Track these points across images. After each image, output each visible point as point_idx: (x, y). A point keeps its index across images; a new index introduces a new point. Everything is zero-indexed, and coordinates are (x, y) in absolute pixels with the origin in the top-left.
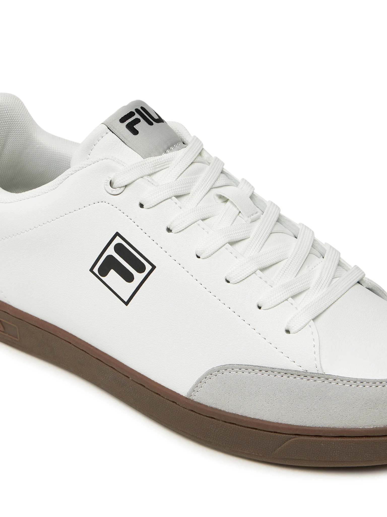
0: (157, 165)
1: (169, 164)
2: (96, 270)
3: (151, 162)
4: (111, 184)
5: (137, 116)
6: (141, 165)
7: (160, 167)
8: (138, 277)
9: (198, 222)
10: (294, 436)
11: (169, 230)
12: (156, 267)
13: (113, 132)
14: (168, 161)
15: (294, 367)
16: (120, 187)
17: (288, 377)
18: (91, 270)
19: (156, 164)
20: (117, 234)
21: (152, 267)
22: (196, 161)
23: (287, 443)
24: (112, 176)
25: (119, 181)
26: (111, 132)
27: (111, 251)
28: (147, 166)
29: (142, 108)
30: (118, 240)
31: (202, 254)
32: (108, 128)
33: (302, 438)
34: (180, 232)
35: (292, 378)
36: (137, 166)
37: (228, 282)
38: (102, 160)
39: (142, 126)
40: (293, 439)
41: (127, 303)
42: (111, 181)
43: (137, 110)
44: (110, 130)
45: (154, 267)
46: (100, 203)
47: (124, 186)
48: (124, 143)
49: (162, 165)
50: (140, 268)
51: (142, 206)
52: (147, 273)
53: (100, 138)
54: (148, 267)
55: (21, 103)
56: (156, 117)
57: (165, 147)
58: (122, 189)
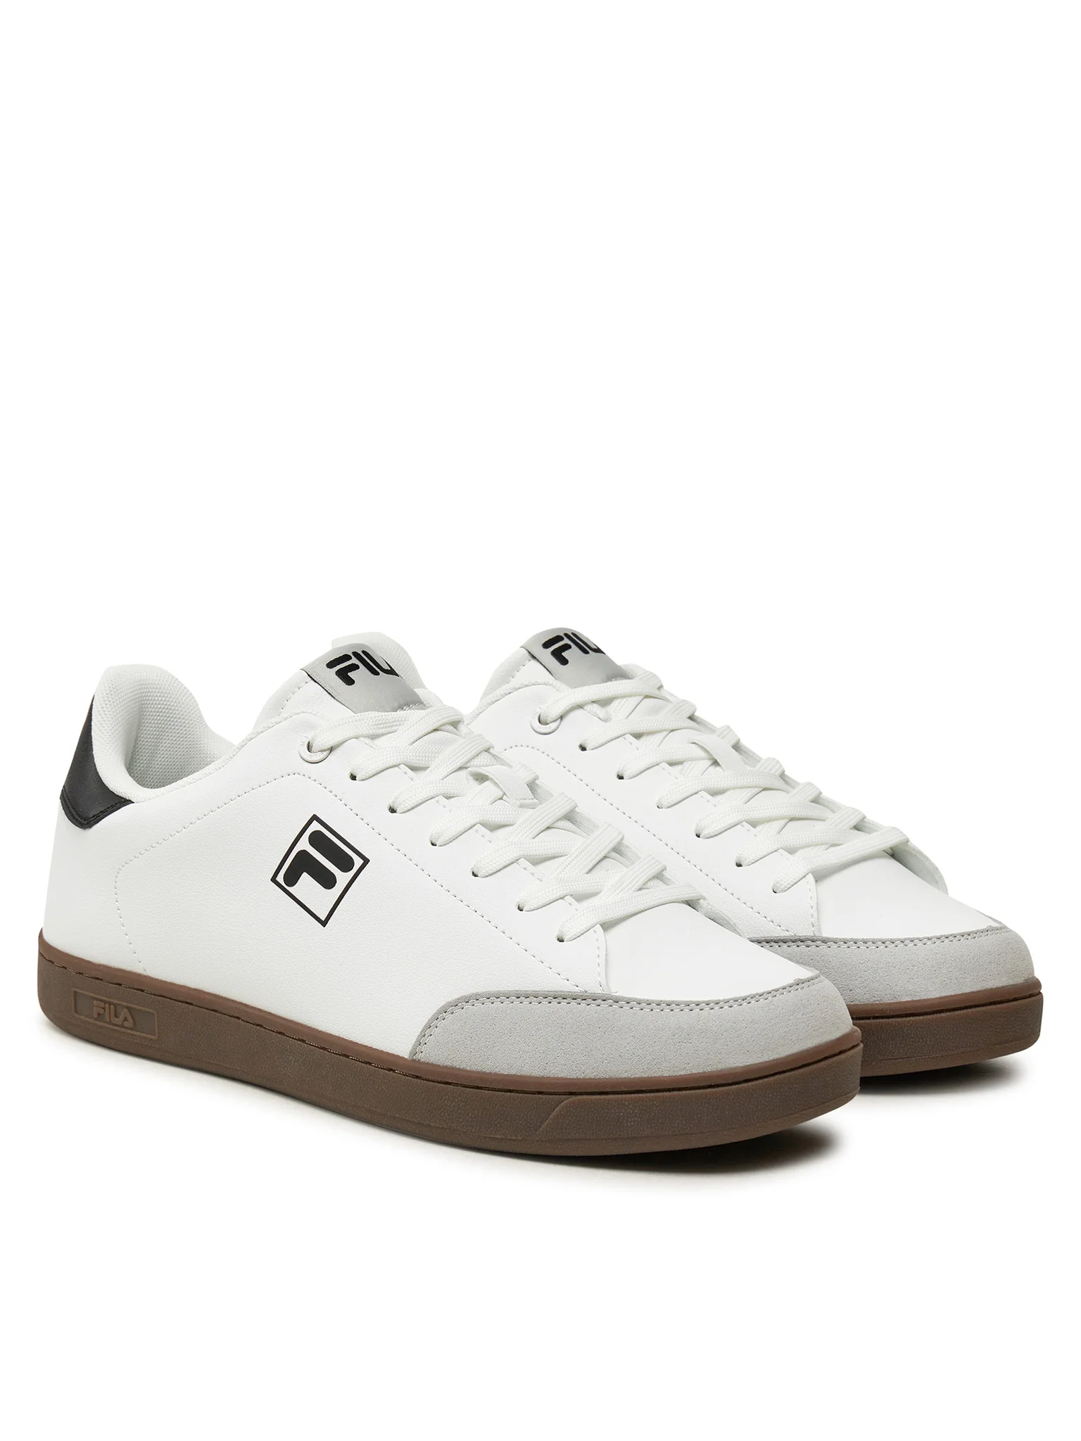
0: (381, 724)
1: (400, 725)
2: (280, 878)
3: (371, 718)
4: (309, 748)
5: (354, 661)
6: (356, 721)
7: (386, 728)
8: (342, 878)
9: (437, 799)
10: (568, 1096)
11: (393, 811)
12: (369, 861)
13: (315, 681)
14: (398, 721)
15: (568, 987)
16: (322, 751)
17: (559, 1003)
18: (274, 879)
19: (380, 722)
20: (315, 818)
21: (363, 861)
22: (440, 728)
23: (557, 1109)
24: (309, 736)
25: (323, 741)
26: (312, 681)
27: (304, 844)
28: (366, 723)
29: (364, 652)
30: (315, 826)
31: (439, 838)
32: (309, 675)
33: (580, 1097)
34: (408, 811)
35: (564, 1003)
36: (349, 722)
37: (476, 876)
38: (298, 714)
39: (360, 675)
40: (566, 1101)
41: (324, 923)
42: (309, 743)
43: (356, 654)
44: (311, 677)
45: (366, 861)
46: (292, 776)
47: (328, 749)
48: (332, 696)
49: (388, 725)
50: (345, 864)
51: (353, 778)
52: (356, 871)
53: (297, 689)
54: (358, 862)
55: (177, 682)
56: (387, 668)
57: (396, 705)
58: (325, 753)
